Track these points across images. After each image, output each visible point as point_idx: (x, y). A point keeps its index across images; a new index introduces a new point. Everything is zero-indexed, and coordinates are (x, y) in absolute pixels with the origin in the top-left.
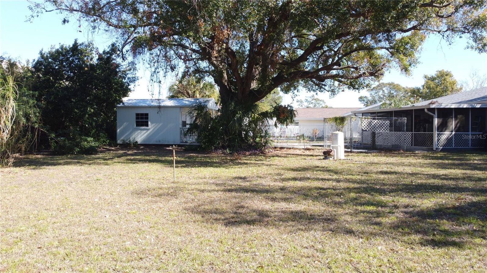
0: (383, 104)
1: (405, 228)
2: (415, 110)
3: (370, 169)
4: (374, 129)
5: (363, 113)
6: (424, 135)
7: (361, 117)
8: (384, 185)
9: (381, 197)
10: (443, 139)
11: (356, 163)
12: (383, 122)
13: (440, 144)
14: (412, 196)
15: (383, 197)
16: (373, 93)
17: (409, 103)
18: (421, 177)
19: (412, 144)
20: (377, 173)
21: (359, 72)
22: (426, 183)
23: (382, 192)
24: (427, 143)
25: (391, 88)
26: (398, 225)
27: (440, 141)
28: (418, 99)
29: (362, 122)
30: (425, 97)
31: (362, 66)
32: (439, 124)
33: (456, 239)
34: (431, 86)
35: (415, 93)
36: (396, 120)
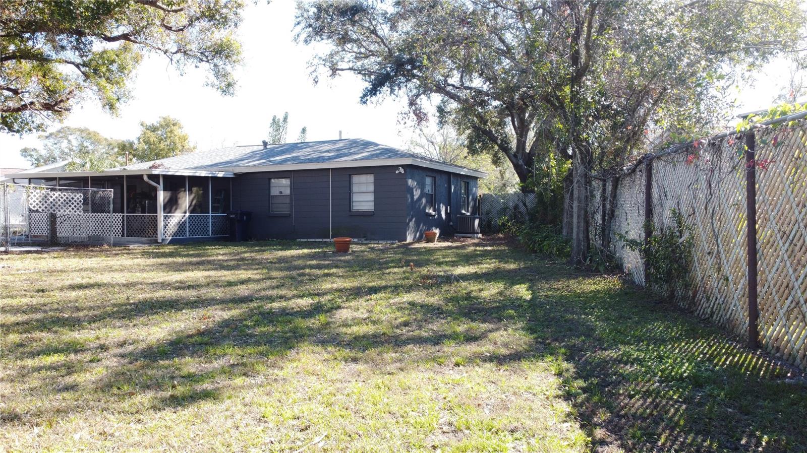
0: (70, 164)
1: (123, 385)
2: (127, 176)
3: (47, 283)
4: (54, 208)
5: (30, 179)
6: (143, 218)
7: (27, 185)
8: (78, 309)
9: (73, 333)
10: (172, 225)
11: (18, 272)
12: (70, 196)
13: (167, 232)
14: (131, 324)
15: (77, 332)
16: (50, 144)
17: (116, 164)
18: (142, 289)
19: (123, 234)
20: (62, 289)
21: (21, 100)
22: (152, 299)
23: (74, 323)
24: (147, 232)
25: (83, 138)
26: (110, 382)
27: (167, 227)
28: (131, 160)
29: (29, 196)
30: (142, 157)
31: (28, 89)
32: (166, 200)
33: (207, 386)
34: (152, 140)
35: (125, 149)
36: (95, 193)
